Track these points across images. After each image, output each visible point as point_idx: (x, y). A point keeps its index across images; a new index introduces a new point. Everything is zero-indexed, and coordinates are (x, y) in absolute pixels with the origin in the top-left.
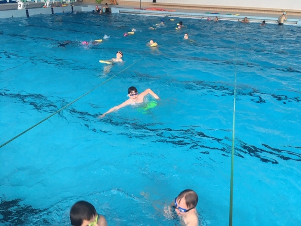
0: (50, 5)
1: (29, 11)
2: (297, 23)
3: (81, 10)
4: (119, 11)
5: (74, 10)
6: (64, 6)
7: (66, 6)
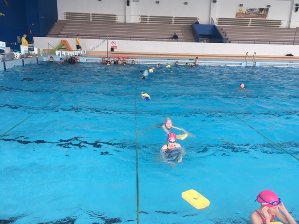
0: (20, 57)
1: (6, 64)
2: (241, 65)
3: (43, 60)
4: (86, 59)
5: (38, 61)
6: (31, 57)
7: (33, 57)
